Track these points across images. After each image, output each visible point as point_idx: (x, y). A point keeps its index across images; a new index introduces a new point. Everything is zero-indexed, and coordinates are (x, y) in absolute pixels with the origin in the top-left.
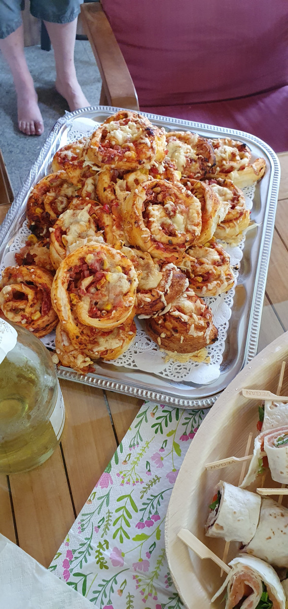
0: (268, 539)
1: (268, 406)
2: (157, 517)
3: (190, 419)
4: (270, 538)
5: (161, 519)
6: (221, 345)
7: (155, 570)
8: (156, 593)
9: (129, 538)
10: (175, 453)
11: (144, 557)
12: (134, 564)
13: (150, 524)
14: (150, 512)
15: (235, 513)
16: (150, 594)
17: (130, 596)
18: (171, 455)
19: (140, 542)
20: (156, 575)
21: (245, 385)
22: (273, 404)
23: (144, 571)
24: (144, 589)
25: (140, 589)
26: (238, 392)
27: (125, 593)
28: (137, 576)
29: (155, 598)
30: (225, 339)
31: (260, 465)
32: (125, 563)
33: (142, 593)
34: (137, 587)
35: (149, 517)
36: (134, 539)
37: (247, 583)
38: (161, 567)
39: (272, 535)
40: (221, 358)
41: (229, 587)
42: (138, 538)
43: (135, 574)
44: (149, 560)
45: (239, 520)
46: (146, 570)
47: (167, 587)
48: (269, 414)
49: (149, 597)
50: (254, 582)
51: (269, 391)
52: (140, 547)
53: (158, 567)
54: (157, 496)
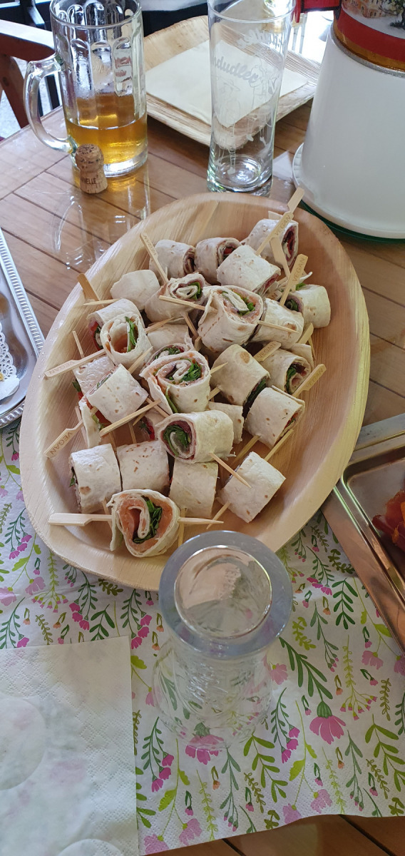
0: (135, 471)
1: (77, 372)
2: (27, 537)
3: (13, 437)
4: (137, 468)
5: (33, 536)
6: (7, 356)
7: (52, 580)
8: (63, 597)
9: (8, 572)
10: (13, 474)
11: (34, 576)
12: (26, 590)
13: (22, 547)
14: (18, 538)
15: (90, 465)
16: (58, 602)
17: (38, 618)
18: (11, 479)
19: (22, 568)
20: (56, 583)
21: (45, 369)
22: (80, 368)
23: (42, 589)
24: (50, 603)
25: (46, 605)
26: (42, 379)
27: (33, 618)
28: (37, 597)
29: (66, 601)
30: (7, 349)
31: (96, 422)
32: (16, 595)
33: (50, 607)
34: (42, 606)
35: (19, 543)
36: (13, 570)
37: (131, 508)
38: (55, 573)
39: (137, 465)
40: (14, 368)
41: (118, 525)
42: (17, 566)
43: (33, 597)
44: (39, 576)
45: (98, 470)
46: (42, 586)
47: (72, 586)
48: (82, 378)
49: (59, 605)
50: (136, 502)
51: (72, 361)
52: (25, 572)
53: (54, 575)
54: (16, 521)
